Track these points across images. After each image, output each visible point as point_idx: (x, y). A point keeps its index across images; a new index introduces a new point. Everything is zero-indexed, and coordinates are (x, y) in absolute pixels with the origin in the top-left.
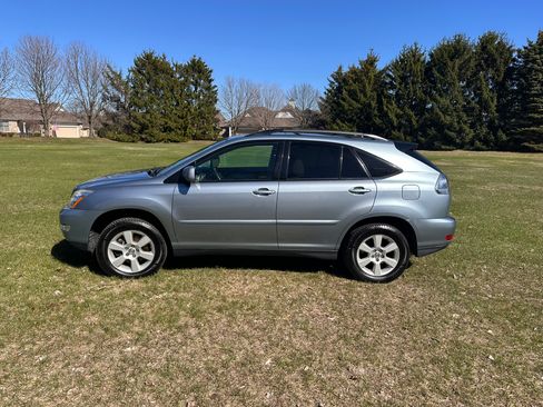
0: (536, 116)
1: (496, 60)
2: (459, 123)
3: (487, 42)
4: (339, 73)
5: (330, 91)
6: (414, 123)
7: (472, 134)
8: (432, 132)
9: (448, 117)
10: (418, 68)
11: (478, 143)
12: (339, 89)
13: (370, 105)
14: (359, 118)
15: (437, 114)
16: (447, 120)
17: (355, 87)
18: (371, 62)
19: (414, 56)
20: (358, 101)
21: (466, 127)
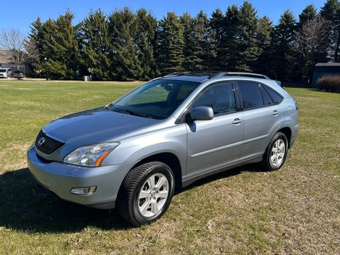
0: (173, 61)
1: (149, 26)
2: (135, 64)
3: (141, 14)
4: (38, 23)
5: (33, 36)
6: (108, 63)
7: (143, 71)
8: (120, 69)
9: (128, 60)
10: (103, 25)
11: (147, 77)
12: (41, 36)
13: (73, 49)
14: (67, 58)
15: (121, 58)
16: (127, 62)
17: (60, 35)
18: (69, 17)
19: (100, 17)
20: (64, 46)
21: (139, 67)
